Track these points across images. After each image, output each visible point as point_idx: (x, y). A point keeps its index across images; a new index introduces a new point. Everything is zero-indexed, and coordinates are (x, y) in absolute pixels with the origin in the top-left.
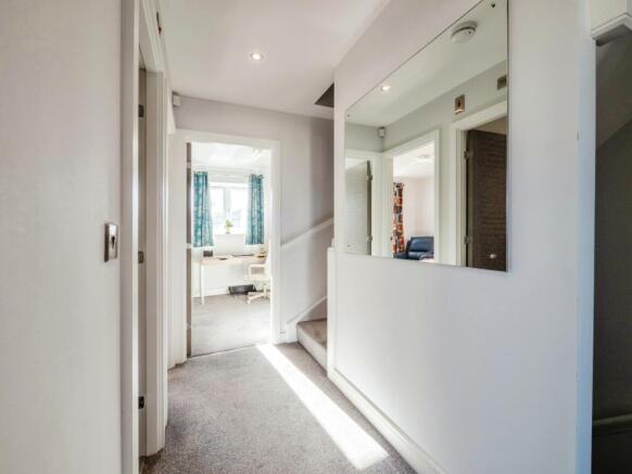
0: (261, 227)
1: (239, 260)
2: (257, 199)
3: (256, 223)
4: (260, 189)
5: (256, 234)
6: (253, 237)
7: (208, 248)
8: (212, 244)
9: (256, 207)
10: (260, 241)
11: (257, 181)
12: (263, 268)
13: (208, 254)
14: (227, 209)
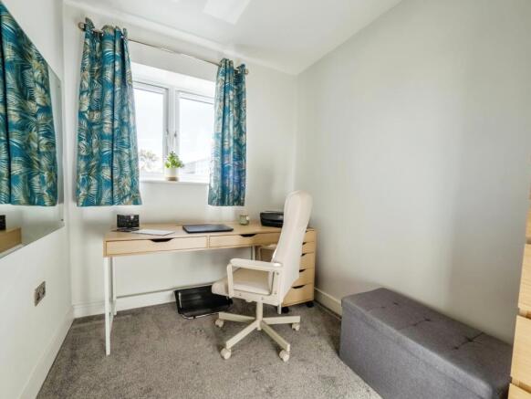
0: (241, 172)
1: (200, 242)
2: (232, 115)
3: (230, 161)
4: (240, 95)
5: (231, 186)
6: (224, 189)
7: (128, 209)
8: (136, 202)
9: (231, 130)
10: (239, 201)
11: (233, 78)
12: (266, 273)
13: (127, 224)
14: (170, 132)
